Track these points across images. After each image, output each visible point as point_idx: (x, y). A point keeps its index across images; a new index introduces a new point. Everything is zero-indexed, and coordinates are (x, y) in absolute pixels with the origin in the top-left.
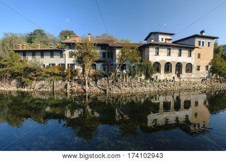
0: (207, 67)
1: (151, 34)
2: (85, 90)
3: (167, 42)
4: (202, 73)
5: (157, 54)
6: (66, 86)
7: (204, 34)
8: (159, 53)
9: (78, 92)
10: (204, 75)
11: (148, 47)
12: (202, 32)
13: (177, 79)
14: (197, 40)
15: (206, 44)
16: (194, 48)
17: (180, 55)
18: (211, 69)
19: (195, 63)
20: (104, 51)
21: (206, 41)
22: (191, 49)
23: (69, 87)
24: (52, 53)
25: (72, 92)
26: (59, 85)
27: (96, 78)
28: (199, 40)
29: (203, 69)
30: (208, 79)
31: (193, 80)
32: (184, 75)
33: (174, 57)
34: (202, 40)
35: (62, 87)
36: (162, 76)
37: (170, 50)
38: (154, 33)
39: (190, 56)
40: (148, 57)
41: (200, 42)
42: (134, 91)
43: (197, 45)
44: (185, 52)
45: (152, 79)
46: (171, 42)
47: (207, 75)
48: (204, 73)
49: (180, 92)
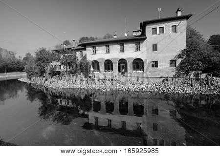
0: (173, 61)
5: (95, 52)
10: (167, 73)
13: (121, 78)
14: (149, 28)
15: (167, 30)
16: (145, 39)
18: (181, 64)
19: (148, 57)
21: (167, 25)
28: (153, 26)
33: (115, 53)
36: (101, 74)
41: (155, 29)
44: (130, 46)
45: (90, 77)
47: (174, 73)
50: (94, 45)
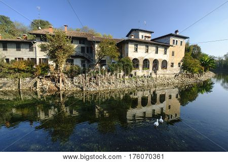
0: (179, 64)
1: (132, 30)
2: (59, 88)
3: (147, 39)
4: (175, 69)
5: (136, 50)
6: (36, 83)
7: (178, 34)
8: (138, 50)
9: (50, 91)
10: (177, 71)
11: (128, 43)
12: (176, 32)
13: (154, 75)
14: (172, 39)
15: (179, 43)
16: (169, 46)
17: (157, 52)
18: (182, 66)
19: (170, 60)
20: (83, 45)
21: (179, 40)
22: (166, 47)
23: (39, 85)
24: (18, 45)
25: (43, 91)
26: (26, 83)
27: (71, 74)
28: (173, 39)
29: (176, 66)
30: (180, 75)
31: (168, 76)
32: (160, 71)
34: (176, 39)
35: (31, 85)
36: (140, 72)
37: (148, 47)
38: (135, 30)
39: (165, 53)
40: (127, 54)
41: (174, 40)
42: (112, 87)
43: (171, 43)
44: (161, 50)
45: (132, 76)
46: (150, 39)
47: (179, 71)
48: (176, 69)
49: (156, 87)
50: (137, 43)
